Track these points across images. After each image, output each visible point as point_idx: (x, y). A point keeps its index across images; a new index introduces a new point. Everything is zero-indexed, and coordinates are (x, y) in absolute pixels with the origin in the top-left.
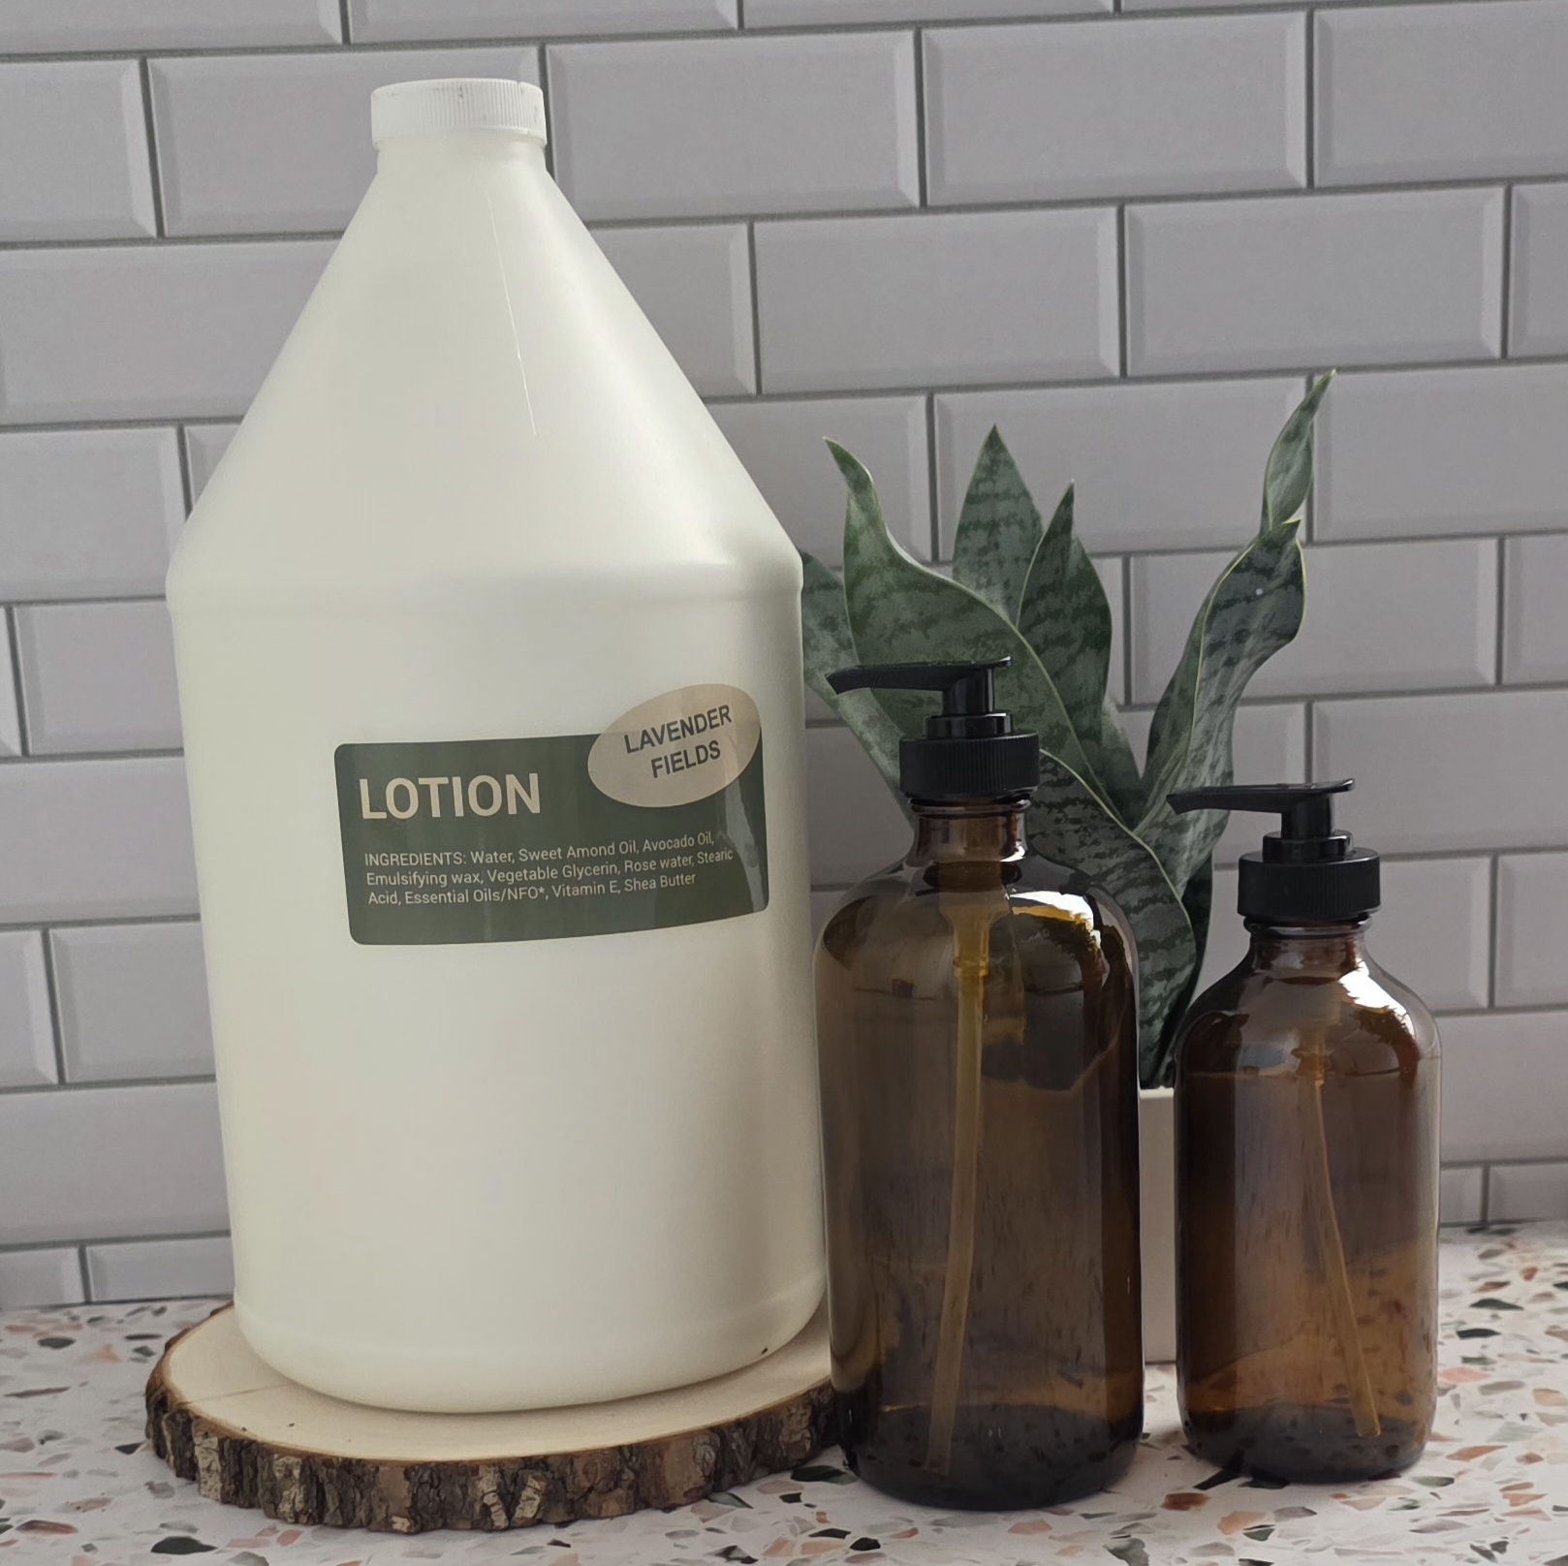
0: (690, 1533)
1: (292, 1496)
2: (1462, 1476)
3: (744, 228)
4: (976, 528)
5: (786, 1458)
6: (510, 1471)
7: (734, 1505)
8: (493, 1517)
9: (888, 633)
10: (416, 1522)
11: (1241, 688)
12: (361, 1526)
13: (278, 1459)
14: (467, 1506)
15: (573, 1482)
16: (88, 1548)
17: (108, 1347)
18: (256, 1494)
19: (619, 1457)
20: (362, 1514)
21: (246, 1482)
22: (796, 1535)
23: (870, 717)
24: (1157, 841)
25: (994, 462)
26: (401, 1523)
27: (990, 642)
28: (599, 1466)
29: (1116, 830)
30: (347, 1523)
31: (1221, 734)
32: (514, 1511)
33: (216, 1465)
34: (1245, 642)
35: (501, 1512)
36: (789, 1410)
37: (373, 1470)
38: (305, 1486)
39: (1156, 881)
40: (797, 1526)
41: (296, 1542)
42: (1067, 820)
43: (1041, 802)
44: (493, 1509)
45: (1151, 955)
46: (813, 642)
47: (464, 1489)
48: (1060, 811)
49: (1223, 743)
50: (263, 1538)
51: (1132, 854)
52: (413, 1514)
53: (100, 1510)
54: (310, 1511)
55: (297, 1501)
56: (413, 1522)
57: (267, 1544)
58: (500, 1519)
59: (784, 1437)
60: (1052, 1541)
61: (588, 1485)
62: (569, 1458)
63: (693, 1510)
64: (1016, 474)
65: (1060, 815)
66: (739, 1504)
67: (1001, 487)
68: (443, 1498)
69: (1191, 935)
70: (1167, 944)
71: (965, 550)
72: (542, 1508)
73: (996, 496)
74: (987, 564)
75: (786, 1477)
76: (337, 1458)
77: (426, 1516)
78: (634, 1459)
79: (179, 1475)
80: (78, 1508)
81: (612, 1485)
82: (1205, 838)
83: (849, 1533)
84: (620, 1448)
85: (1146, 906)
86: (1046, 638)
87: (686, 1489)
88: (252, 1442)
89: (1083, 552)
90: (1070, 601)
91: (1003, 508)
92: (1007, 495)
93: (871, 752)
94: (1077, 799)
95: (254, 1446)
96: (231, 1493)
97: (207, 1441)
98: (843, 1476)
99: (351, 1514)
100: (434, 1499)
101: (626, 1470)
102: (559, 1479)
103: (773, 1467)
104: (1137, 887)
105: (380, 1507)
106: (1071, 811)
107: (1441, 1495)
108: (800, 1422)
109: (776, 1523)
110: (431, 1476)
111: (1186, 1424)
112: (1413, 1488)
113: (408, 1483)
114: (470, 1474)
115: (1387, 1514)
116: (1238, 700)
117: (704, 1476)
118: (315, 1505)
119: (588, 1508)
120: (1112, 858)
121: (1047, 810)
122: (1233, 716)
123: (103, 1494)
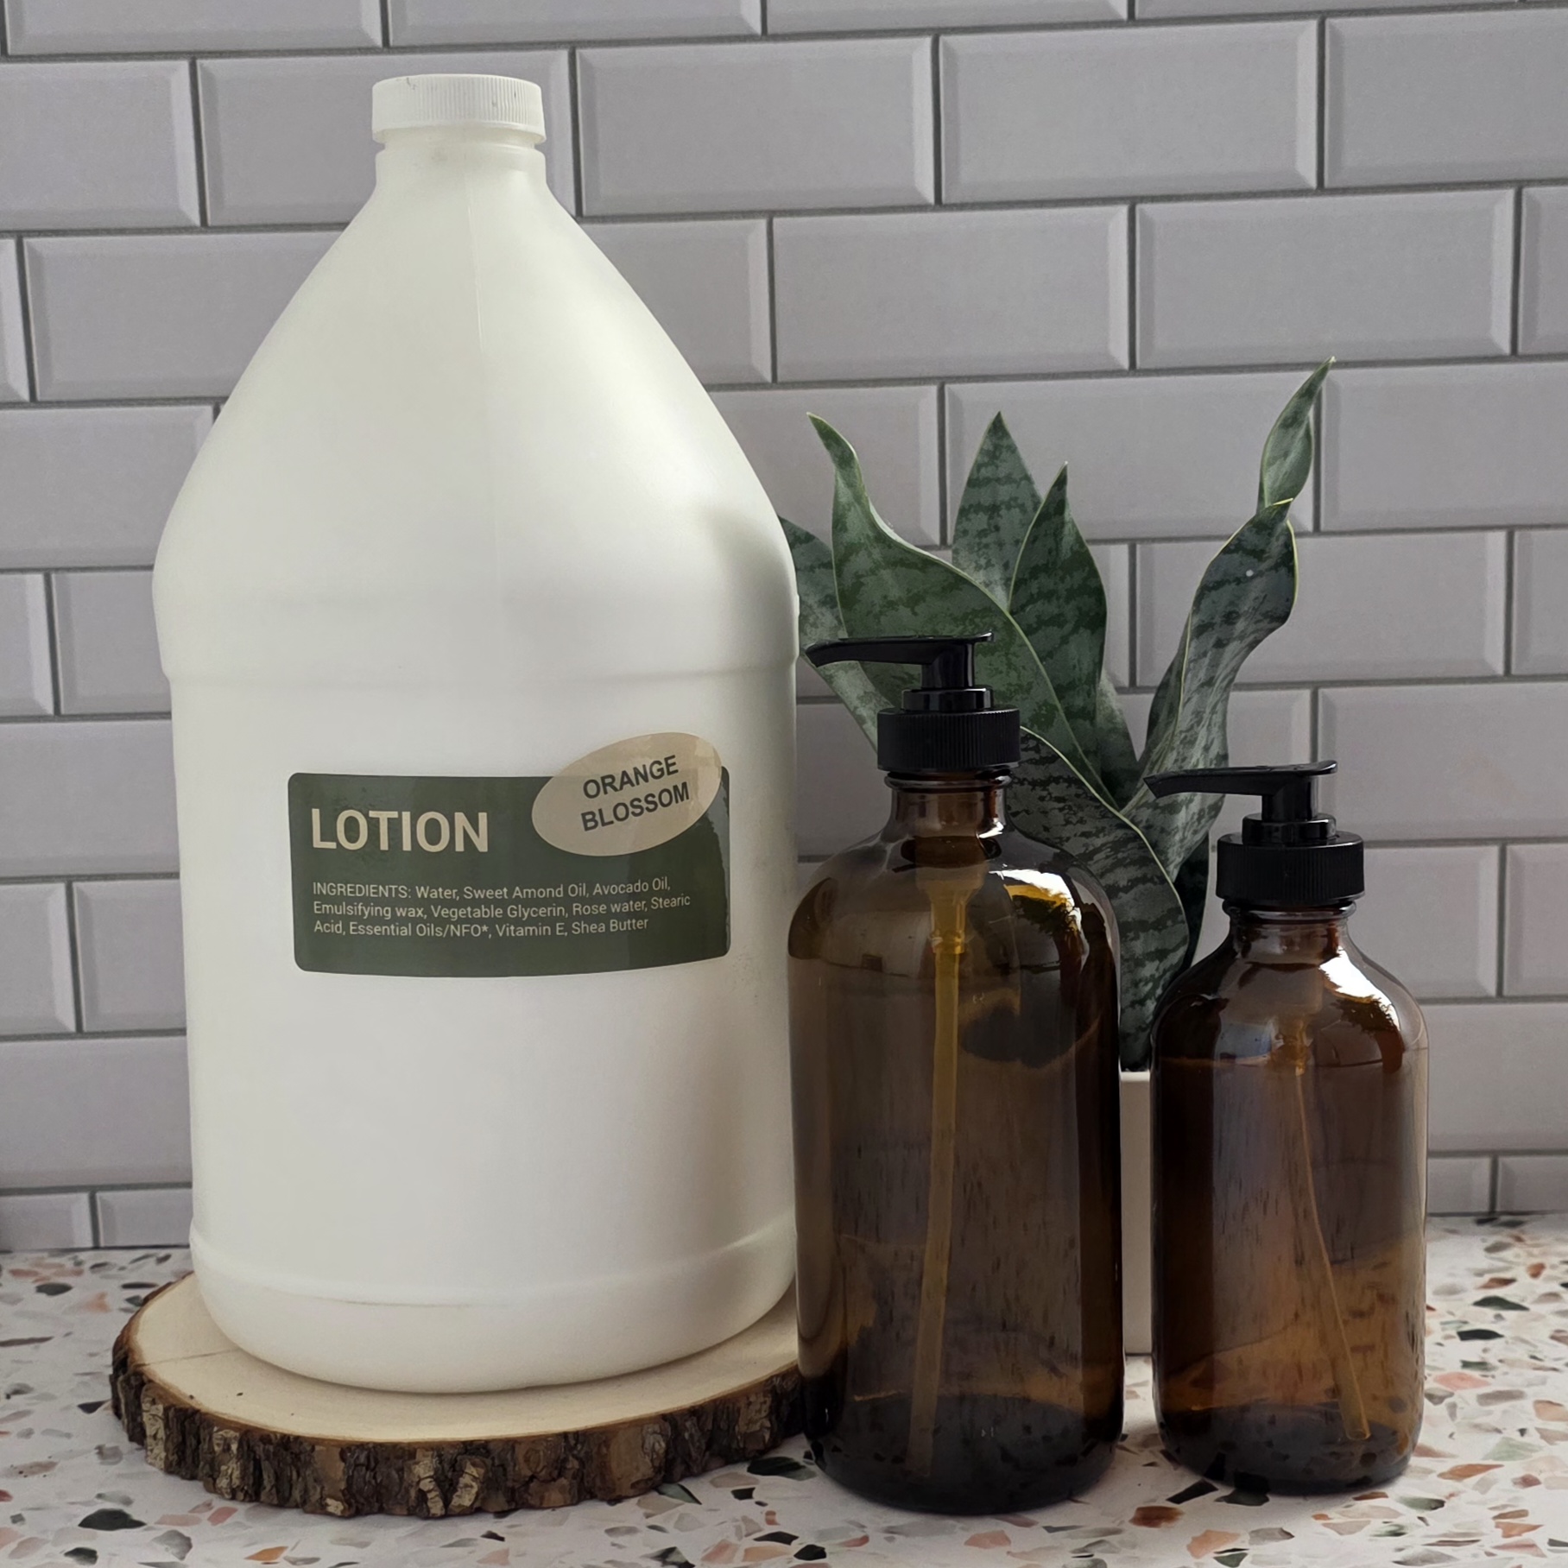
0: (631, 1531)
1: (230, 1471)
2: (1453, 1498)
3: (762, 224)
4: (976, 512)
5: (744, 1449)
6: (449, 1454)
7: (681, 1498)
8: (429, 1504)
9: (877, 609)
10: (350, 1505)
11: (1235, 670)
12: (297, 1506)
13: (218, 1431)
14: (403, 1490)
15: (514, 1470)
16: (17, 1519)
17: (102, 1296)
18: (198, 1466)
19: (563, 1444)
20: (297, 1495)
21: (188, 1452)
22: (740, 1538)
23: (865, 692)
24: (1147, 821)
25: (997, 447)
26: (334, 1506)
27: (977, 620)
28: (541, 1453)
29: (1102, 809)
30: (283, 1502)
31: (1214, 717)
32: (452, 1498)
33: (161, 1434)
34: (1234, 623)
35: (437, 1499)
36: (748, 1398)
37: (309, 1448)
38: (241, 1461)
39: (1146, 861)
40: (743, 1527)
41: (229, 1521)
42: (1051, 797)
43: (1025, 779)
44: (430, 1496)
45: (1142, 935)
46: (811, 619)
47: (400, 1473)
48: (1044, 789)
49: (1217, 725)
50: (195, 1515)
51: (1120, 833)
52: (348, 1497)
53: (42, 1475)
54: (246, 1488)
55: (234, 1476)
56: (347, 1506)
57: (197, 1521)
58: (436, 1507)
59: (741, 1427)
60: (1009, 1557)
61: (529, 1473)
62: (511, 1444)
63: (639, 1503)
64: (1019, 459)
65: (1045, 793)
66: (690, 1499)
67: (1002, 472)
68: (379, 1481)
69: (1183, 916)
70: (1159, 925)
71: (965, 532)
72: (481, 1496)
73: (998, 480)
74: (987, 546)
75: (742, 1469)
76: (275, 1433)
77: (362, 1500)
78: (579, 1447)
79: (131, 1439)
80: (21, 1473)
81: (555, 1473)
82: (1199, 820)
83: (795, 1538)
84: (565, 1435)
85: (1136, 885)
86: (1038, 617)
87: (634, 1480)
88: (196, 1412)
89: (1077, 533)
90: (1063, 582)
91: (1005, 492)
92: (1009, 479)
93: (864, 726)
94: (1060, 777)
95: (197, 1417)
96: (174, 1463)
97: (154, 1407)
98: (802, 1471)
99: (287, 1494)
100: (369, 1482)
101: (571, 1458)
102: (498, 1466)
103: (729, 1458)
104: (1125, 866)
105: (315, 1488)
106: (1052, 787)
107: (1429, 1520)
108: (759, 1411)
109: (723, 1523)
110: (368, 1458)
111: (1161, 1425)
112: (1400, 1511)
113: (343, 1464)
114: (406, 1458)
115: (1371, 1540)
116: (1230, 685)
117: (654, 1467)
118: (251, 1482)
119: (529, 1498)
120: (1098, 837)
121: (1030, 787)
122: (1227, 699)
123: (50, 1457)
